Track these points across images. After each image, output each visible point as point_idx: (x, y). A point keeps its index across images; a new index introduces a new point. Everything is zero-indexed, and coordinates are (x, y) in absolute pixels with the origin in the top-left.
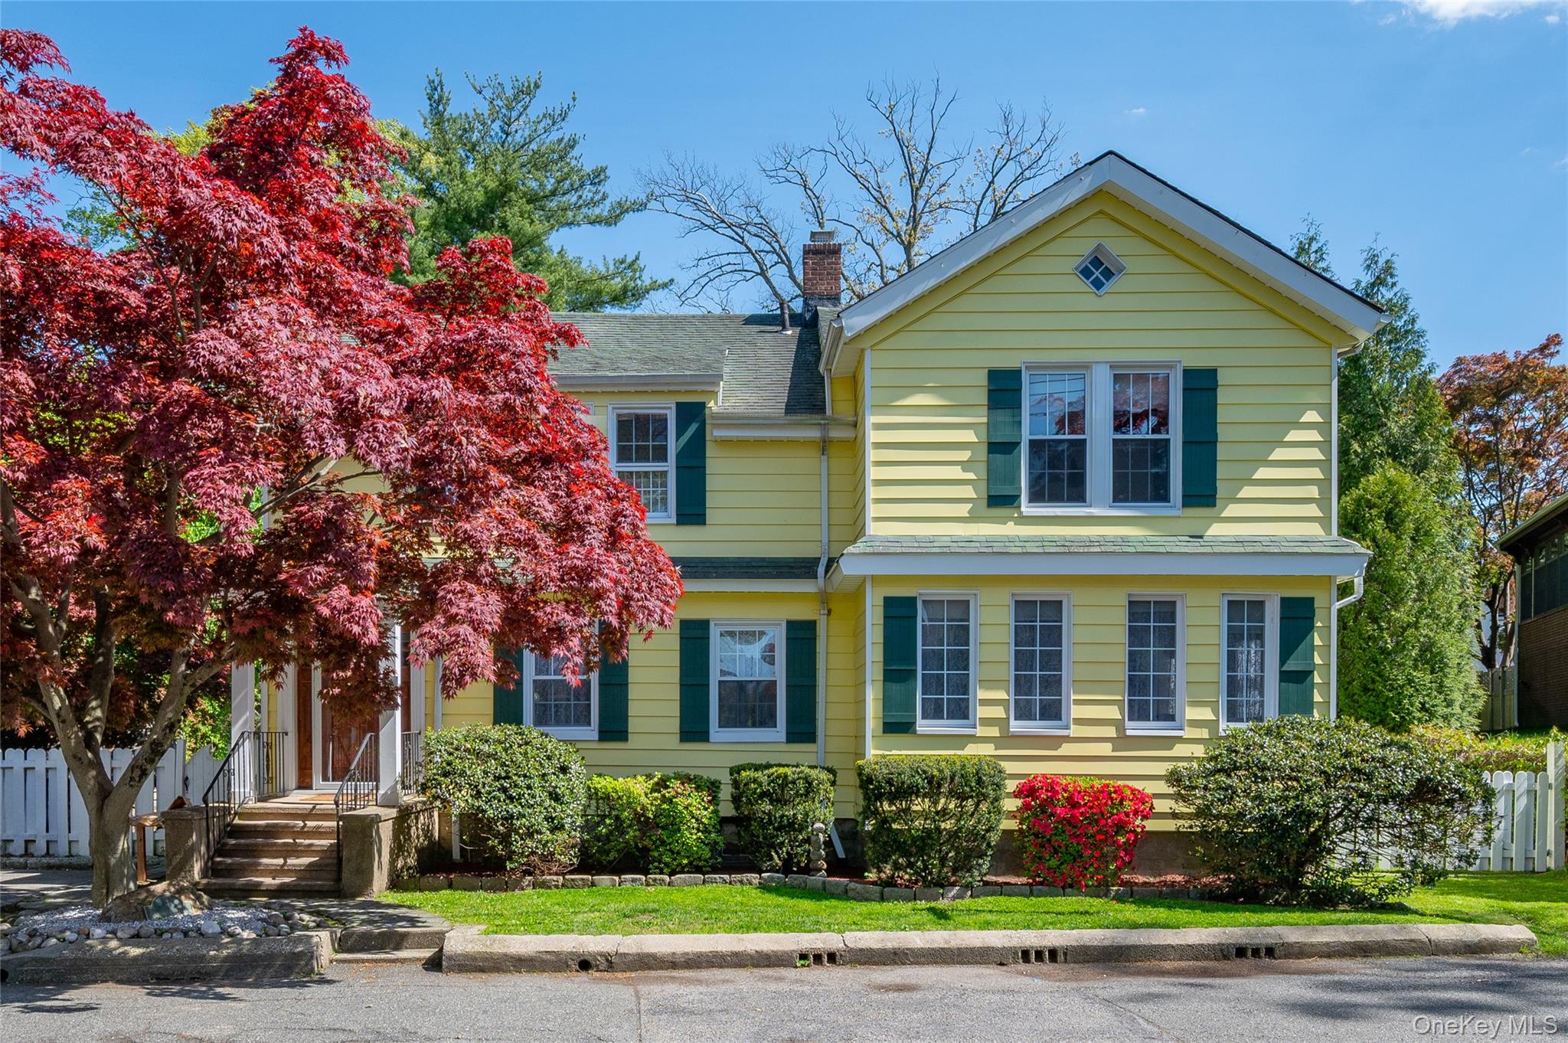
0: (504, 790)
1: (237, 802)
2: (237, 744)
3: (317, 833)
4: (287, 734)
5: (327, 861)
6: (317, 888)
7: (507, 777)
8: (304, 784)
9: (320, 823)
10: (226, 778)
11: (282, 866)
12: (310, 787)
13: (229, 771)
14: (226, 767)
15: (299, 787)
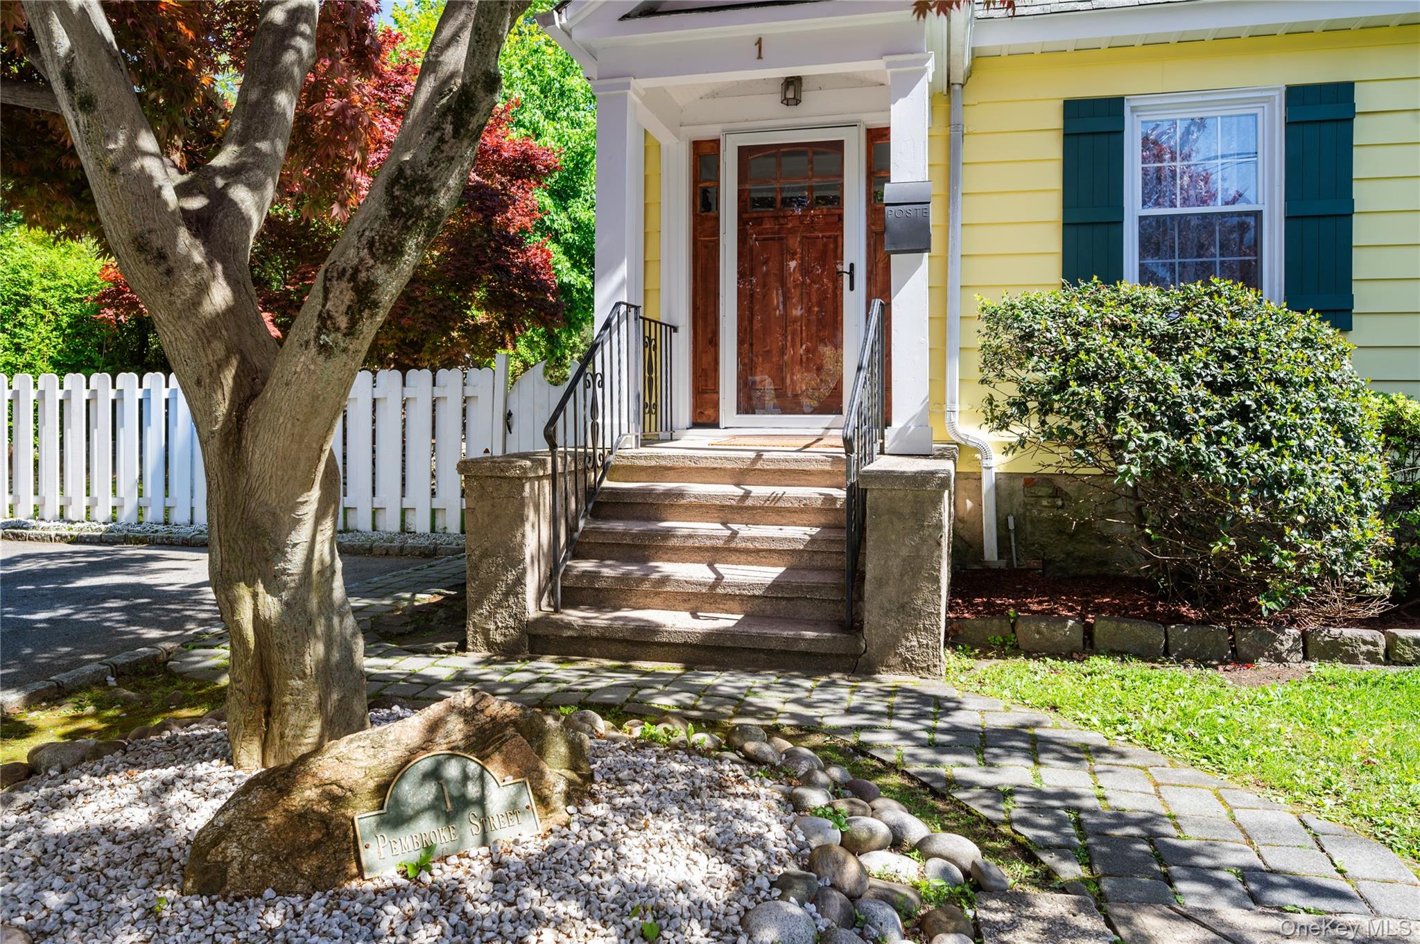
0: (1241, 413)
1: (608, 445)
2: (607, 325)
3: (773, 511)
4: (675, 329)
5: (813, 578)
6: (802, 646)
7: (1247, 385)
8: (705, 418)
9: (779, 490)
10: (589, 391)
11: (713, 586)
12: (715, 425)
13: (594, 376)
14: (589, 370)
15: (696, 425)
